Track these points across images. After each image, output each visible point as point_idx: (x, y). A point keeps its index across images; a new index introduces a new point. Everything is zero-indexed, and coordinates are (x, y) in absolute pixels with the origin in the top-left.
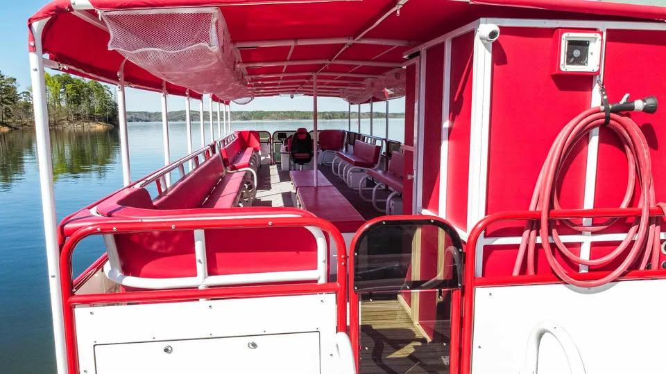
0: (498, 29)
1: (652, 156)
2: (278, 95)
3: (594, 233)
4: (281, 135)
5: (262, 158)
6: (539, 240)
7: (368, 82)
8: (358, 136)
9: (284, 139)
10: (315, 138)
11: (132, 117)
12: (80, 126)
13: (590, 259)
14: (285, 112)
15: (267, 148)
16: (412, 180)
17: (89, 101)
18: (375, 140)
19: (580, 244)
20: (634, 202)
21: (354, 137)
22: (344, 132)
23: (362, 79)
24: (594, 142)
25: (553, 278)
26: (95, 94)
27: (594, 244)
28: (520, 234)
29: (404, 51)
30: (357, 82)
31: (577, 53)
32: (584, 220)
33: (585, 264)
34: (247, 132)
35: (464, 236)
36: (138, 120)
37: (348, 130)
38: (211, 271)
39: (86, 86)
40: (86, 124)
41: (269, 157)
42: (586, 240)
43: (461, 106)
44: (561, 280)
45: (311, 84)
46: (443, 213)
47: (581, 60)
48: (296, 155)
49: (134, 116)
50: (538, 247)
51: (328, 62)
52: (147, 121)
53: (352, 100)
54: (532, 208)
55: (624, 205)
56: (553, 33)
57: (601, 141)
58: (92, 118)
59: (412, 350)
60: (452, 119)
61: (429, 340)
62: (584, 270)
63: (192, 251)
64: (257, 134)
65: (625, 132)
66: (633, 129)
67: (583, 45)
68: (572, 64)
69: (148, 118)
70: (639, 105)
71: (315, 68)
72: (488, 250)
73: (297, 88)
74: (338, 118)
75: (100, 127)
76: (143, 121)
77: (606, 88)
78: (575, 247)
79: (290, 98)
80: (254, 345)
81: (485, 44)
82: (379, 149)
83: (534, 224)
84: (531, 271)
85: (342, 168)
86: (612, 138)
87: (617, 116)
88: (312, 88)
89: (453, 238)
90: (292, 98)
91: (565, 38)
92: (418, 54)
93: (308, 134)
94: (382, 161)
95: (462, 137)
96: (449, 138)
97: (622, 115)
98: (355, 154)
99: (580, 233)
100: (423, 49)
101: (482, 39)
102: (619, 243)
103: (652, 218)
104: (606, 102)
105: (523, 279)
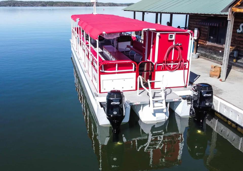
0: (160, 34)
1: (181, 52)
3: (173, 63)
6: (165, 64)
16: (145, 54)
19: (171, 65)
24: (173, 50)
25: (166, 70)
27: (173, 65)
28: (162, 64)
31: (171, 37)
32: (172, 61)
33: (172, 68)
35: (154, 64)
38: (118, 70)
42: (172, 64)
43: (154, 44)
44: (168, 70)
46: (151, 60)
50: (165, 65)
54: (164, 60)
55: (178, 59)
56: (168, 34)
57: (174, 49)
62: (172, 69)
66: (178, 48)
67: (172, 35)
70: (179, 44)
72: (157, 66)
77: (175, 42)
80: (124, 80)
83: (164, 62)
84: (164, 69)
86: (176, 49)
89: (152, 64)
91: (169, 35)
95: (154, 48)
96: (152, 48)
97: (177, 46)
99: (171, 63)
101: (157, 36)
102: (177, 65)
103: (182, 61)
104: (175, 44)
105: (163, 70)
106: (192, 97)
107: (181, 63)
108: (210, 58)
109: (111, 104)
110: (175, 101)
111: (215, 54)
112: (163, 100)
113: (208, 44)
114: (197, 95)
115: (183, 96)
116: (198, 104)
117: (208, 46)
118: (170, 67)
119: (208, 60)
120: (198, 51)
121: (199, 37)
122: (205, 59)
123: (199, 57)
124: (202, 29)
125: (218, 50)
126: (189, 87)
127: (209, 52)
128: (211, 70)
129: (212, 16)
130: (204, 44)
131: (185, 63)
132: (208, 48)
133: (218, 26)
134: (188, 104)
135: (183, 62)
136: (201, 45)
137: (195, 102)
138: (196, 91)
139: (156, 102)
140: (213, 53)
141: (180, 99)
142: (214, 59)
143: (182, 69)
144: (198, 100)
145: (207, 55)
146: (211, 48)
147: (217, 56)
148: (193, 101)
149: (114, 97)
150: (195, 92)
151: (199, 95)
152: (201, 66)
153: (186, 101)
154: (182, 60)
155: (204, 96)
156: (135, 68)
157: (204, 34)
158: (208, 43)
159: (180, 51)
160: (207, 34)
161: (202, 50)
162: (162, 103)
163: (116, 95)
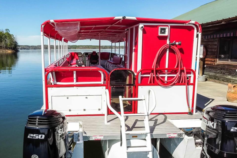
0: (143, 26)
1: (181, 56)
2: (85, 39)
3: (168, 74)
4: (86, 54)
5: (79, 63)
6: (154, 76)
7: (117, 35)
8: (115, 54)
9: (87, 56)
10: (99, 55)
11: (22, 48)
12: (2, 51)
13: (167, 80)
14: (85, 46)
15: (81, 58)
16: (127, 63)
17: (6, 41)
18: (121, 55)
19: (165, 77)
20: (178, 66)
21: (113, 55)
22: (109, 53)
23: (115, 35)
26: (8, 38)
27: (168, 77)
28: (149, 74)
29: (125, 28)
30: (114, 35)
31: (163, 31)
32: (166, 70)
34: (73, 53)
35: (136, 74)
36: (24, 49)
37: (111, 52)
38: (77, 81)
39: (4, 35)
40: (4, 50)
41: (82, 62)
42: (166, 76)
44: (159, 85)
45: (99, 36)
47: (164, 33)
48: (92, 61)
49: (22, 47)
50: (154, 77)
51: (104, 30)
52: (28, 49)
53: (113, 41)
54: (152, 67)
55: (175, 67)
56: (157, 27)
57: (169, 52)
58: (7, 48)
59: (125, 107)
60: (135, 47)
61: (130, 105)
62: (166, 83)
63: (73, 76)
64: (77, 54)
65: (174, 50)
66: (176, 49)
67: (164, 29)
68: (162, 34)
69: (28, 48)
70: (177, 43)
71: (100, 32)
73: (93, 37)
74: (108, 48)
75: (10, 51)
76: (26, 49)
78: (164, 77)
79: (90, 40)
80: (87, 98)
81: (141, 29)
82: (121, 59)
83: (152, 71)
84: (152, 83)
85: (108, 66)
87: (172, 46)
88: (99, 37)
90: (91, 40)
91: (160, 28)
92: (128, 30)
93: (96, 54)
94: (122, 63)
95: (136, 51)
96: (134, 52)
97: (174, 46)
98: (113, 61)
99: (165, 74)
100: (129, 28)
101: (140, 28)
102: (174, 77)
103: (182, 71)
104: (170, 43)
105: (150, 84)
106: (204, 131)
107: (181, 74)
108: (223, 81)
109: (29, 137)
110: (170, 137)
111: (230, 74)
112: (146, 135)
113: (218, 64)
114: (215, 128)
115: (187, 128)
116: (217, 146)
117: (218, 65)
118: (163, 80)
119: (220, 83)
120: (205, 73)
121: (206, 56)
122: (215, 82)
123: (206, 80)
124: (209, 46)
125: (233, 69)
126: (197, 114)
127: (221, 73)
128: (229, 91)
129: (223, 23)
130: (213, 64)
131: (188, 75)
132: (219, 67)
133: (232, 36)
134: (196, 144)
135: (184, 72)
136: (209, 66)
137: (211, 141)
138: (212, 120)
139: (133, 137)
140: (226, 74)
141: (180, 135)
142: (228, 81)
143: (184, 84)
144: (217, 137)
145: (217, 77)
146: (222, 68)
147: (233, 77)
148: (206, 138)
149: (35, 124)
150: (210, 122)
151: (220, 128)
152: (210, 89)
153: (192, 138)
154: (184, 69)
155: (232, 130)
156: (105, 80)
157: (212, 52)
158: (219, 62)
159: (179, 55)
160: (216, 51)
161: (210, 71)
162: (145, 140)
163: (39, 119)
